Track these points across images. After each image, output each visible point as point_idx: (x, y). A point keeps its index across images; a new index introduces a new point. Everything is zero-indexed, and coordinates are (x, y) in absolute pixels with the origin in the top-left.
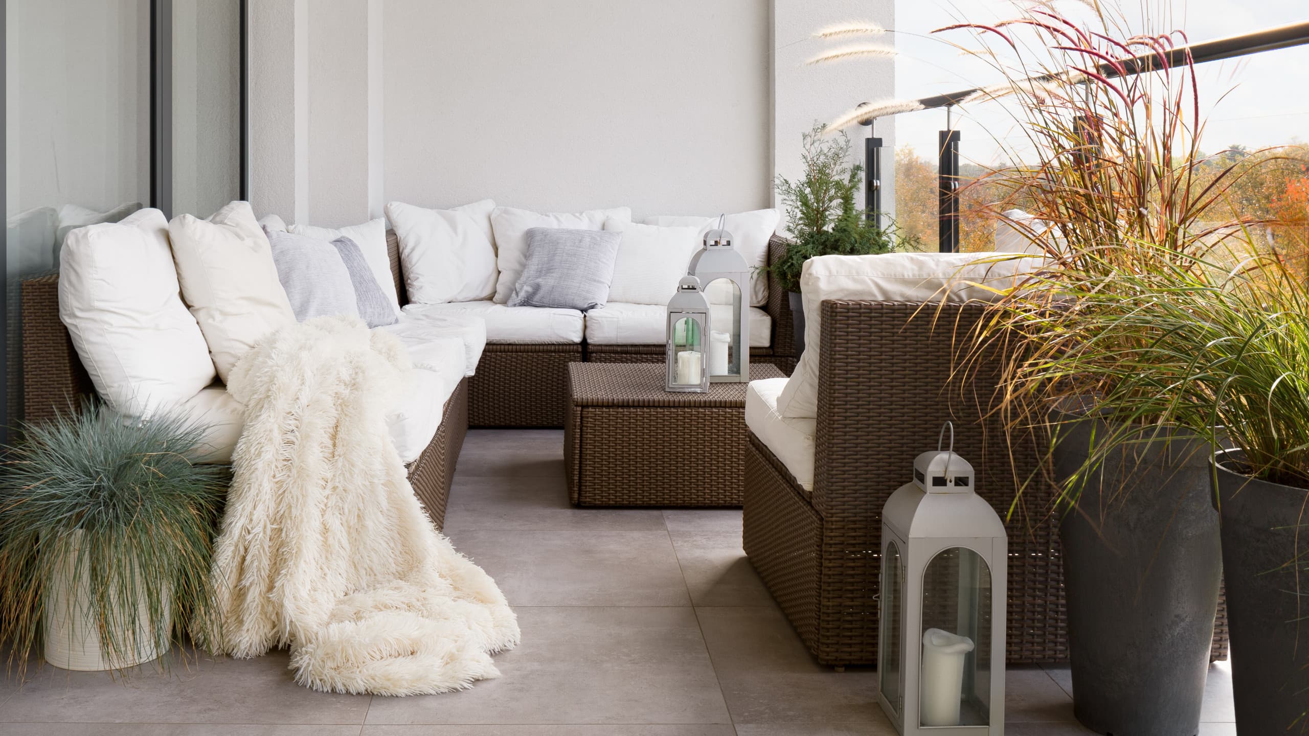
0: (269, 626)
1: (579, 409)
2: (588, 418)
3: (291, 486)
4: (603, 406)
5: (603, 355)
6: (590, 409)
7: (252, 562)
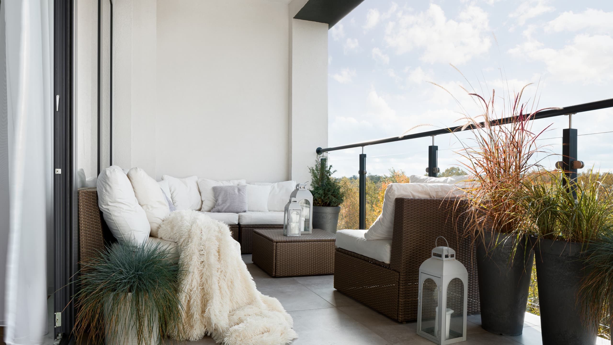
0: (204, 327)
1: (275, 243)
2: (278, 246)
3: (205, 271)
4: (283, 242)
5: (246, 228)
6: (279, 243)
7: (194, 302)
